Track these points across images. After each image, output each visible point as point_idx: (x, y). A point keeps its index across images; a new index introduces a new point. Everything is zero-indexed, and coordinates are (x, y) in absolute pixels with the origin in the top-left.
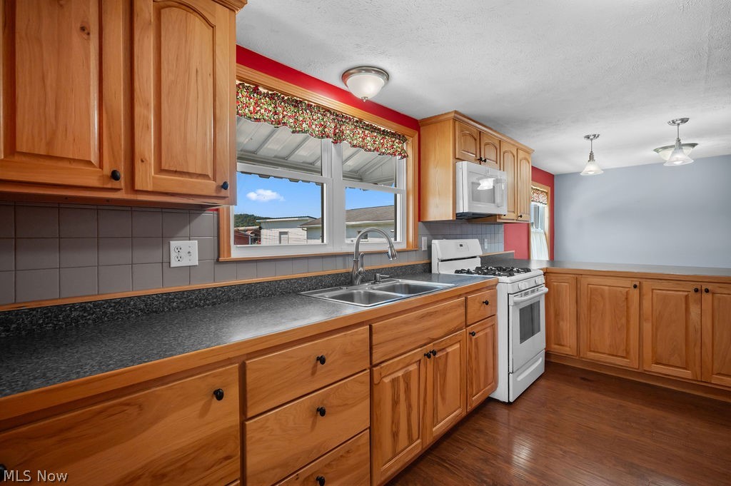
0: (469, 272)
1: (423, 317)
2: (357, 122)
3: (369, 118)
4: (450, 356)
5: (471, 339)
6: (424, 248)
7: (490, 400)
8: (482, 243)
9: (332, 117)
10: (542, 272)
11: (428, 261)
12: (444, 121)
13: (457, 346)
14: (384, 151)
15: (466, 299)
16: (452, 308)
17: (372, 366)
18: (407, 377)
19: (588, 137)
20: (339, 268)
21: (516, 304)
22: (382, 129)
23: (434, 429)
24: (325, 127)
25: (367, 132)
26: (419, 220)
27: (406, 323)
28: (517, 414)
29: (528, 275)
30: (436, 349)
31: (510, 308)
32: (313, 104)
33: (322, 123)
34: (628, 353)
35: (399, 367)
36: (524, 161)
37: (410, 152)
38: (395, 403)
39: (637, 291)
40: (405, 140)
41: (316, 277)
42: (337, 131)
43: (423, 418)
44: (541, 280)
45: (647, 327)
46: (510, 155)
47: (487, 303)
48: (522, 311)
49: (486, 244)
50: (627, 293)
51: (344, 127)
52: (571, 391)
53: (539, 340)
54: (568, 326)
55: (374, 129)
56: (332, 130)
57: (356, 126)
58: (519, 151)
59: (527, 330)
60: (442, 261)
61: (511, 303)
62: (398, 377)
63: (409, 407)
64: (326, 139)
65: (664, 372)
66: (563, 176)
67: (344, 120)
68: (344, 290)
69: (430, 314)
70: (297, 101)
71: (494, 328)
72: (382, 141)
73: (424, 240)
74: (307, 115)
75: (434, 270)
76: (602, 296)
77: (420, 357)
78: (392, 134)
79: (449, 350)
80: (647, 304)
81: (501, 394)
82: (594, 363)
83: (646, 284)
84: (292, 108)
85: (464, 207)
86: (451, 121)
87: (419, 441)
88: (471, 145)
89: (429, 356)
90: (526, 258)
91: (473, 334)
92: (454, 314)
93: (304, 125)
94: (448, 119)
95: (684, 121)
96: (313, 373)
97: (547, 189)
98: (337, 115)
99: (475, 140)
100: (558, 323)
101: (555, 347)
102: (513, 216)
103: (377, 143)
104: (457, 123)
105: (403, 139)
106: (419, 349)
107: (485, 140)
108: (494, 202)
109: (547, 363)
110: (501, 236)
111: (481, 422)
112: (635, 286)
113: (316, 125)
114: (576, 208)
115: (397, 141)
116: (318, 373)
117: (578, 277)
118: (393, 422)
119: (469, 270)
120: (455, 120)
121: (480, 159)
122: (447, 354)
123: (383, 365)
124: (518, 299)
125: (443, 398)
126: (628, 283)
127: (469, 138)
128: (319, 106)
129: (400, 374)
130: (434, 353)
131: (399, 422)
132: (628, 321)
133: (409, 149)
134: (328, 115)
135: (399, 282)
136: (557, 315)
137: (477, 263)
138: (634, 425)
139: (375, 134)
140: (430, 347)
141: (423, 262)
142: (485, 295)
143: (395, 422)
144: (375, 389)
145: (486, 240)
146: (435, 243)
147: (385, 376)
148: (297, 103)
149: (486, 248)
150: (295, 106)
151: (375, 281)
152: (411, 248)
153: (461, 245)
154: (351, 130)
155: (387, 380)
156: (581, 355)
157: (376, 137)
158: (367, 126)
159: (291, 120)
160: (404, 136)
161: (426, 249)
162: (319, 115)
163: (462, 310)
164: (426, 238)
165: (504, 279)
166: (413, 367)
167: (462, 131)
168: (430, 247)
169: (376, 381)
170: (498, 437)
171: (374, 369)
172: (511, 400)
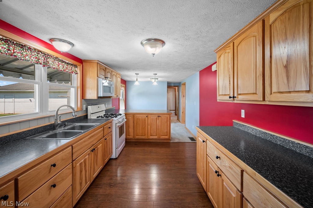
0: (102, 117)
1: (90, 138)
2: (55, 58)
3: (61, 57)
4: (99, 149)
5: (105, 141)
6: (84, 109)
7: (111, 159)
8: (105, 105)
9: (42, 55)
10: (124, 114)
11: (86, 114)
12: (93, 62)
13: (101, 145)
14: (67, 71)
15: (104, 128)
16: (99, 132)
17: (73, 161)
18: (85, 161)
19: (136, 74)
20: (47, 123)
21: (118, 126)
22: (67, 62)
23: (94, 176)
24: (39, 59)
25: (60, 62)
26: (83, 99)
27: (85, 141)
28: (118, 161)
29: (121, 116)
30: (94, 148)
31: (117, 128)
32: (32, 48)
33: (37, 57)
34: (145, 134)
35: (82, 158)
36: (119, 78)
37: (79, 72)
38: (81, 172)
39: (147, 118)
40: (77, 67)
41: (34, 129)
42: (45, 61)
43: (90, 174)
44: (124, 117)
45: (149, 127)
46: (115, 76)
47: (110, 128)
48: (119, 128)
49: (106, 105)
50: (145, 118)
51: (48, 60)
52: (132, 149)
53: (124, 136)
54: (131, 130)
55: (63, 62)
56: (43, 61)
57: (54, 60)
58: (117, 75)
59: (121, 134)
60: (92, 114)
61: (117, 126)
62: (82, 162)
63: (86, 171)
64: (39, 65)
65: (152, 138)
66: (129, 81)
67: (49, 57)
68: (51, 133)
69: (92, 136)
70: (23, 45)
71: (111, 135)
72: (67, 67)
73: (84, 106)
74: (29, 53)
75: (89, 117)
76: (140, 120)
77: (90, 152)
78: (71, 64)
79: (99, 147)
80: (149, 121)
81: (114, 156)
82: (138, 139)
83: (149, 116)
84: (20, 48)
85: (101, 95)
86: (96, 63)
87: (89, 182)
88: (103, 73)
89: (92, 151)
90: (118, 109)
91: (106, 139)
92: (100, 134)
93: (27, 57)
94: (95, 63)
95: (156, 74)
96: (50, 172)
97: (124, 85)
98: (45, 54)
99: (104, 70)
100: (129, 129)
101: (128, 137)
102: (115, 96)
103: (65, 67)
104: (98, 65)
105: (76, 66)
106: (89, 150)
107: (107, 71)
108: (110, 92)
109: (126, 142)
110: (111, 102)
111: (108, 168)
112: (147, 117)
113: (34, 58)
114: (132, 92)
115: (74, 67)
116: (52, 171)
117: (134, 115)
118: (80, 179)
119: (102, 116)
120: (97, 63)
121: (106, 78)
122: (98, 148)
123: (76, 160)
124: (118, 125)
125: (97, 164)
126: (145, 116)
127: (102, 70)
128: (35, 49)
129: (83, 161)
130: (94, 149)
131: (82, 178)
132: (145, 126)
133: (78, 70)
134: (41, 53)
135: (75, 125)
136: (128, 127)
137: (104, 113)
138: (147, 153)
139: (64, 64)
140: (92, 148)
141: (84, 115)
142: (109, 125)
143: (81, 179)
144: (74, 169)
145: (106, 104)
146: (89, 107)
147: (77, 163)
148: (22, 46)
149: (106, 106)
150: (21, 48)
151: (65, 126)
152: (79, 110)
153: (99, 107)
154: (52, 61)
155: (78, 165)
156: (135, 137)
157: (64, 65)
158: (60, 60)
159: (19, 54)
160: (76, 65)
161: (85, 109)
162: (35, 53)
163: (102, 132)
164: (85, 105)
165: (114, 119)
166: (87, 156)
167: (100, 67)
168: (87, 109)
169: (74, 166)
170: (113, 170)
171: (73, 162)
172: (117, 157)
